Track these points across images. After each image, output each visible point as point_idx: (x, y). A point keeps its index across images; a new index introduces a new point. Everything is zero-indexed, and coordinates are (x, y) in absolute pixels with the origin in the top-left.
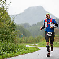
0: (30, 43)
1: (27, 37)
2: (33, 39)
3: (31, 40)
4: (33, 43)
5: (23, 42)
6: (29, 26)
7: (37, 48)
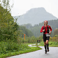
0: (33, 43)
1: (30, 37)
2: (36, 39)
3: (33, 40)
4: (35, 43)
5: (26, 42)
6: (31, 26)
7: (39, 47)
